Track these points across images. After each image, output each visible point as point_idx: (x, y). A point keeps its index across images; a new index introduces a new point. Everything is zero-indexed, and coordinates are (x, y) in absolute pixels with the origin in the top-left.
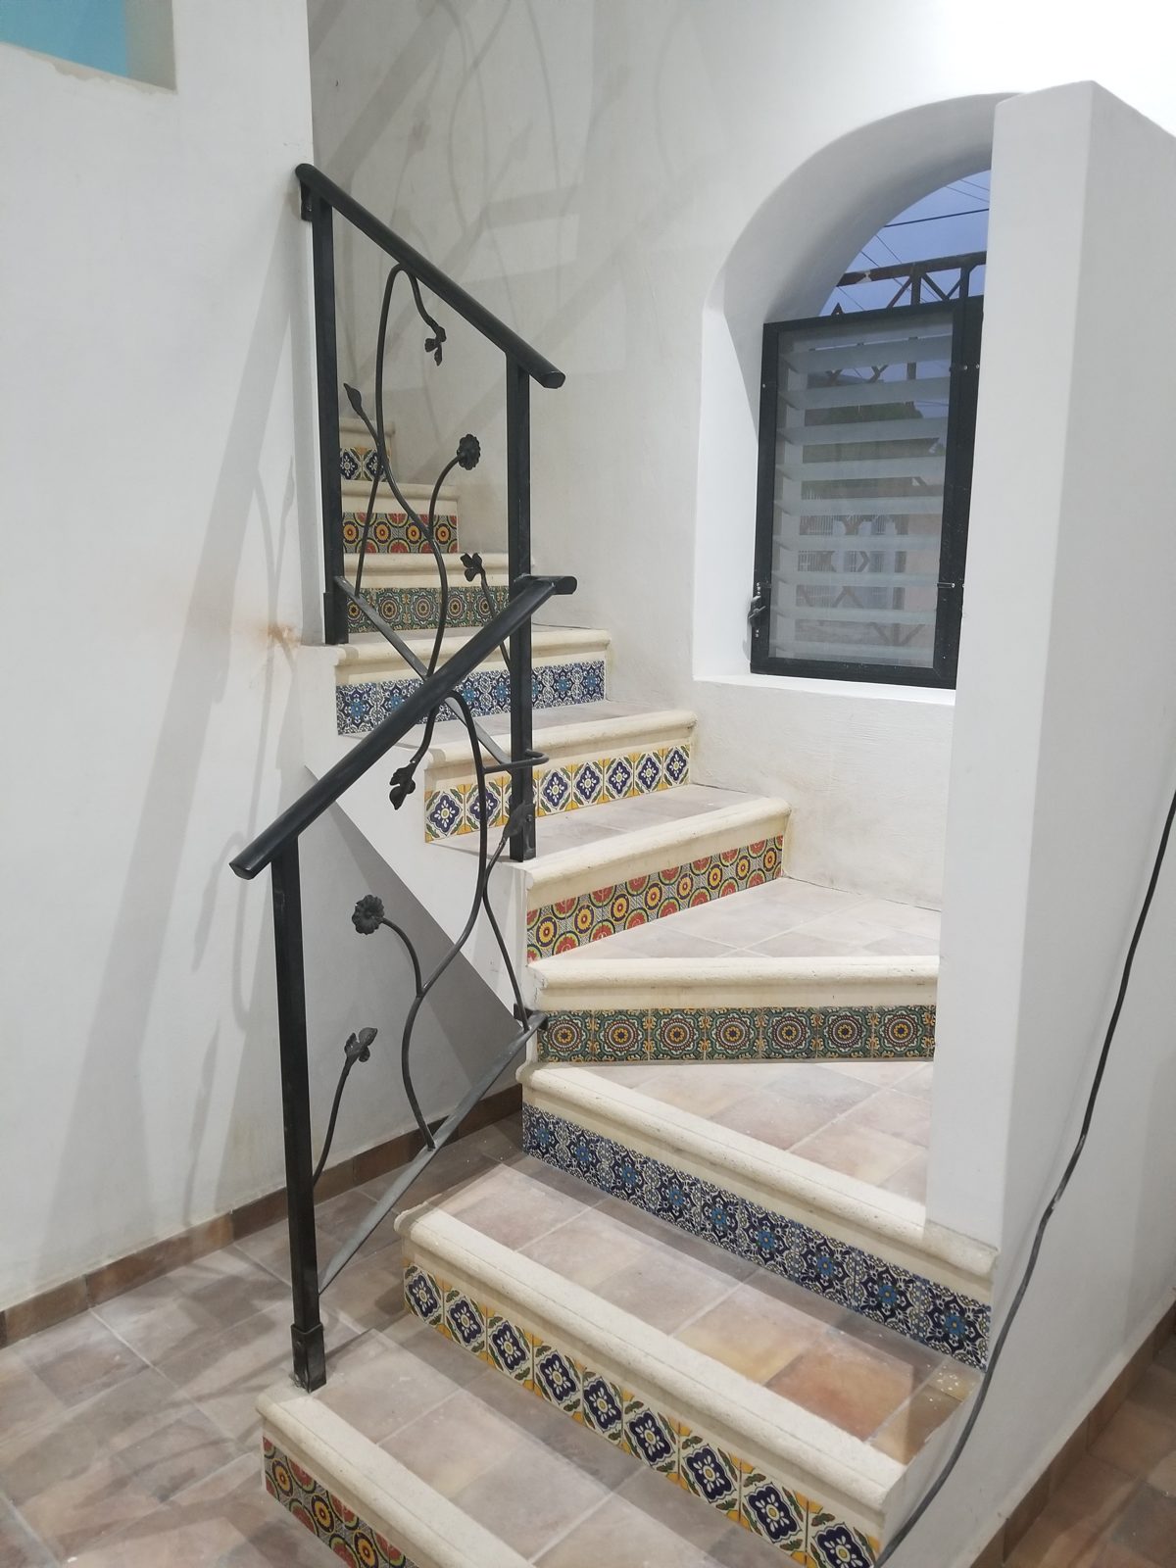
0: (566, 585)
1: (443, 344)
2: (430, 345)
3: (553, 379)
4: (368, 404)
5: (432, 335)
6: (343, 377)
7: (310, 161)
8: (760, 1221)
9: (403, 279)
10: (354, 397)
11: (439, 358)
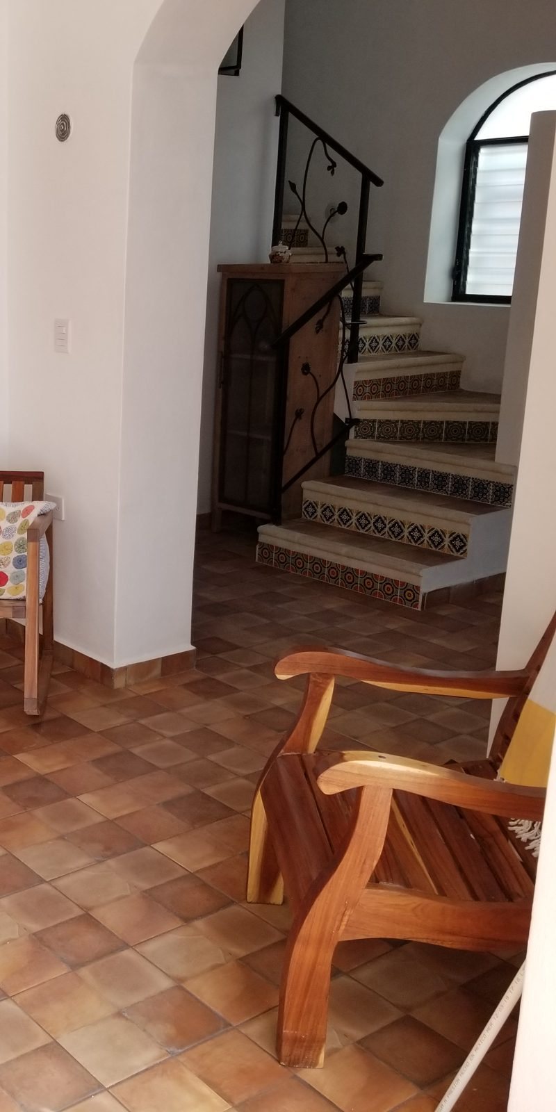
0: (379, 257)
1: (335, 168)
2: (329, 168)
3: (379, 182)
4: (299, 189)
5: (331, 165)
6: (288, 177)
7: (280, 93)
8: (438, 477)
9: (319, 142)
10: (293, 186)
11: (333, 173)
